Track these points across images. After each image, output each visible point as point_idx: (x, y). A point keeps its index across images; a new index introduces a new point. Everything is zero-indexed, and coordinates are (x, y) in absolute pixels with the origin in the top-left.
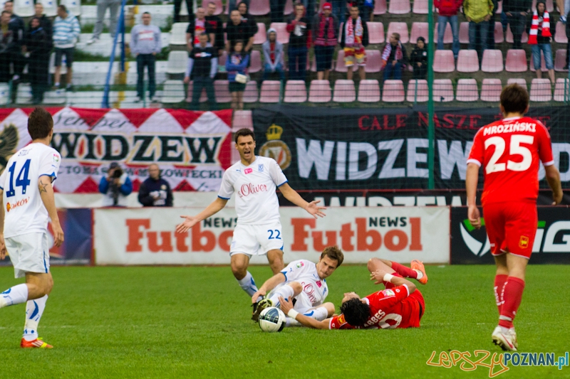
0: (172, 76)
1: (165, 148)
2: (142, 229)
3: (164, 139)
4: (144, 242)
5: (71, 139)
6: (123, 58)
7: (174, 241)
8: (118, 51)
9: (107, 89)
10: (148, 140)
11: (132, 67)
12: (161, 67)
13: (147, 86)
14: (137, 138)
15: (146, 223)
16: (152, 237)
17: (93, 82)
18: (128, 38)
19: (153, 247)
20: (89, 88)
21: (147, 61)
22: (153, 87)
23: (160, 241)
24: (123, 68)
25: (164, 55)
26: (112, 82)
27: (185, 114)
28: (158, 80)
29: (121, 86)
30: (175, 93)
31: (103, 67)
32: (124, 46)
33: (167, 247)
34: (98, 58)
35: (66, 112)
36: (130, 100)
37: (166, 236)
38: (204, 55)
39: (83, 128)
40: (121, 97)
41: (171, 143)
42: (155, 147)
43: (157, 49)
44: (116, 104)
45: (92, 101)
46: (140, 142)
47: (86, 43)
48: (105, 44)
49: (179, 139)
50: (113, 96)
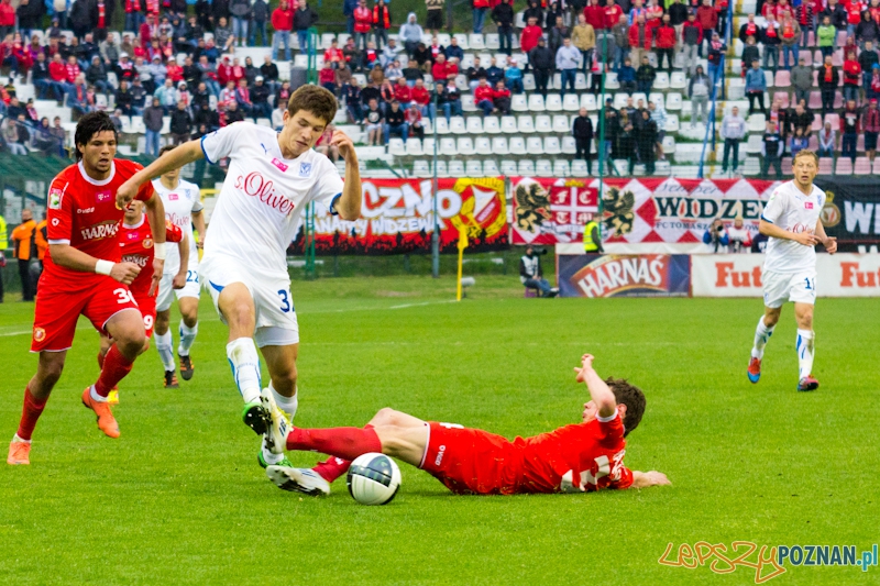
0: (751, 155)
1: (745, 209)
2: (727, 270)
3: (745, 203)
4: (729, 280)
5: (675, 202)
6: (714, 140)
7: (751, 279)
8: (710, 136)
9: (702, 164)
10: (732, 203)
11: (721, 147)
12: (743, 148)
13: (731, 161)
14: (724, 201)
15: (731, 265)
16: (735, 276)
17: (691, 159)
18: (718, 125)
19: (736, 283)
20: (689, 163)
21: (732, 143)
22: (736, 163)
23: (741, 279)
24: (713, 148)
25: (745, 139)
26: (705, 159)
27: (761, 183)
28: (740, 158)
29: (712, 162)
30: (753, 167)
31: (699, 147)
32: (714, 132)
33: (746, 283)
34: (695, 141)
35: (671, 182)
36: (717, 172)
37: (746, 275)
38: (773, 139)
39: (684, 194)
40: (712, 171)
41: (749, 205)
42: (738, 208)
43: (741, 135)
44: (709, 176)
45: (691, 173)
46: (726, 204)
47: (687, 130)
48: (700, 131)
49: (756, 202)
50: (706, 169)
